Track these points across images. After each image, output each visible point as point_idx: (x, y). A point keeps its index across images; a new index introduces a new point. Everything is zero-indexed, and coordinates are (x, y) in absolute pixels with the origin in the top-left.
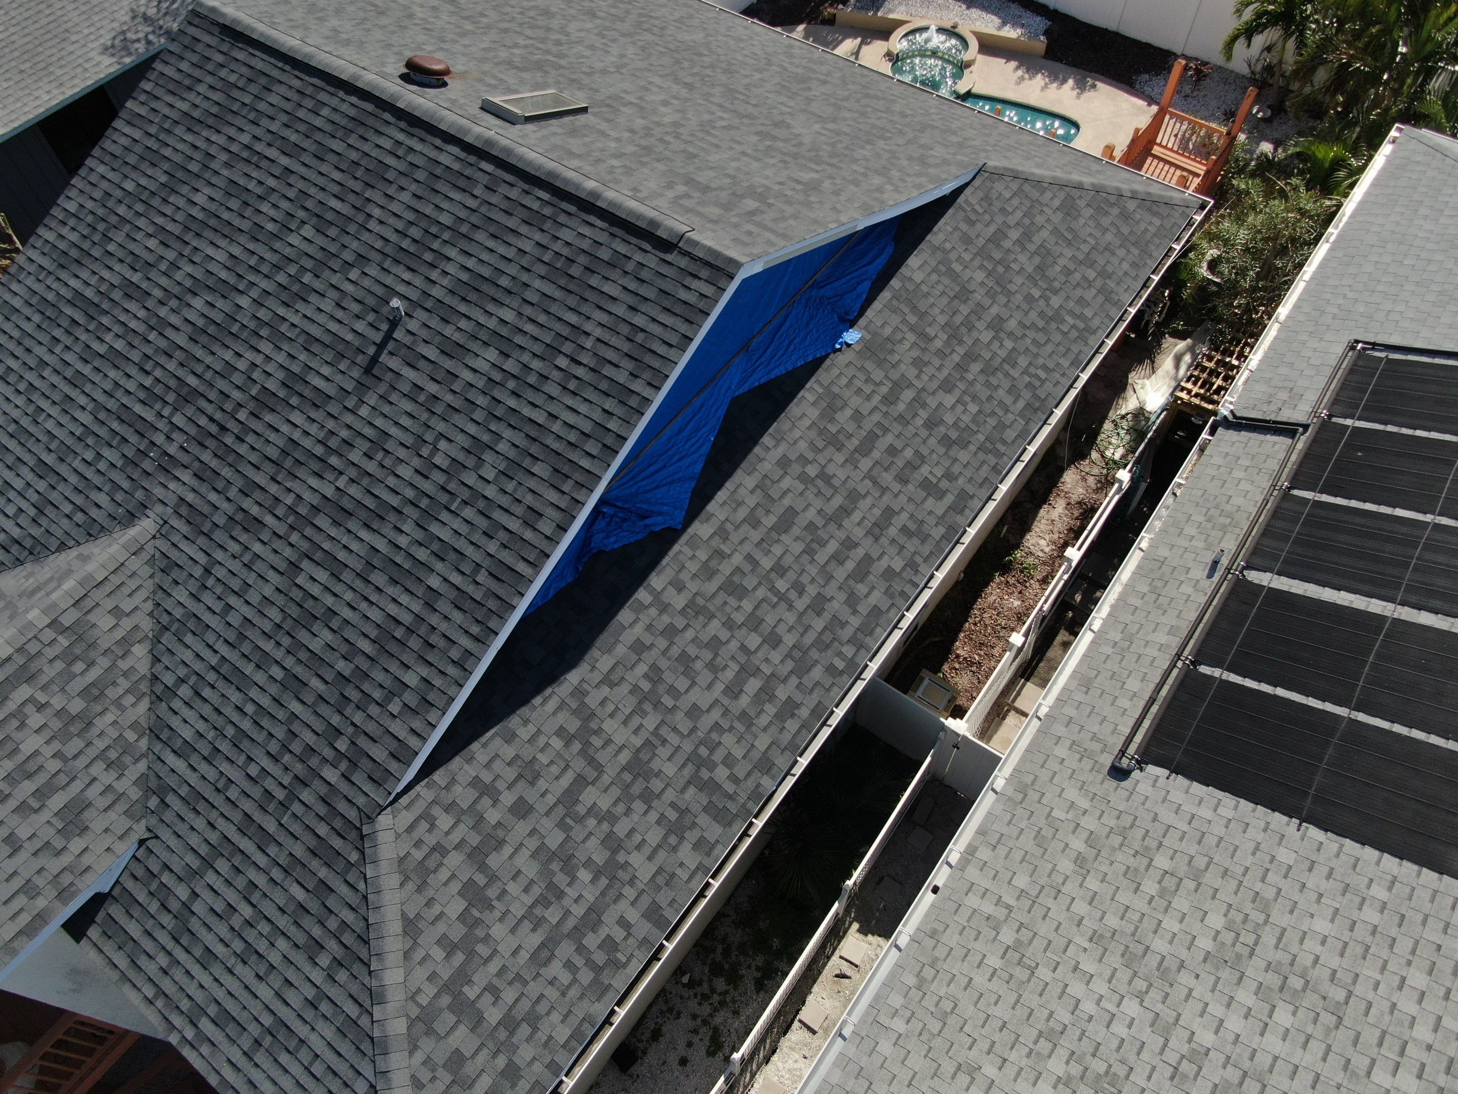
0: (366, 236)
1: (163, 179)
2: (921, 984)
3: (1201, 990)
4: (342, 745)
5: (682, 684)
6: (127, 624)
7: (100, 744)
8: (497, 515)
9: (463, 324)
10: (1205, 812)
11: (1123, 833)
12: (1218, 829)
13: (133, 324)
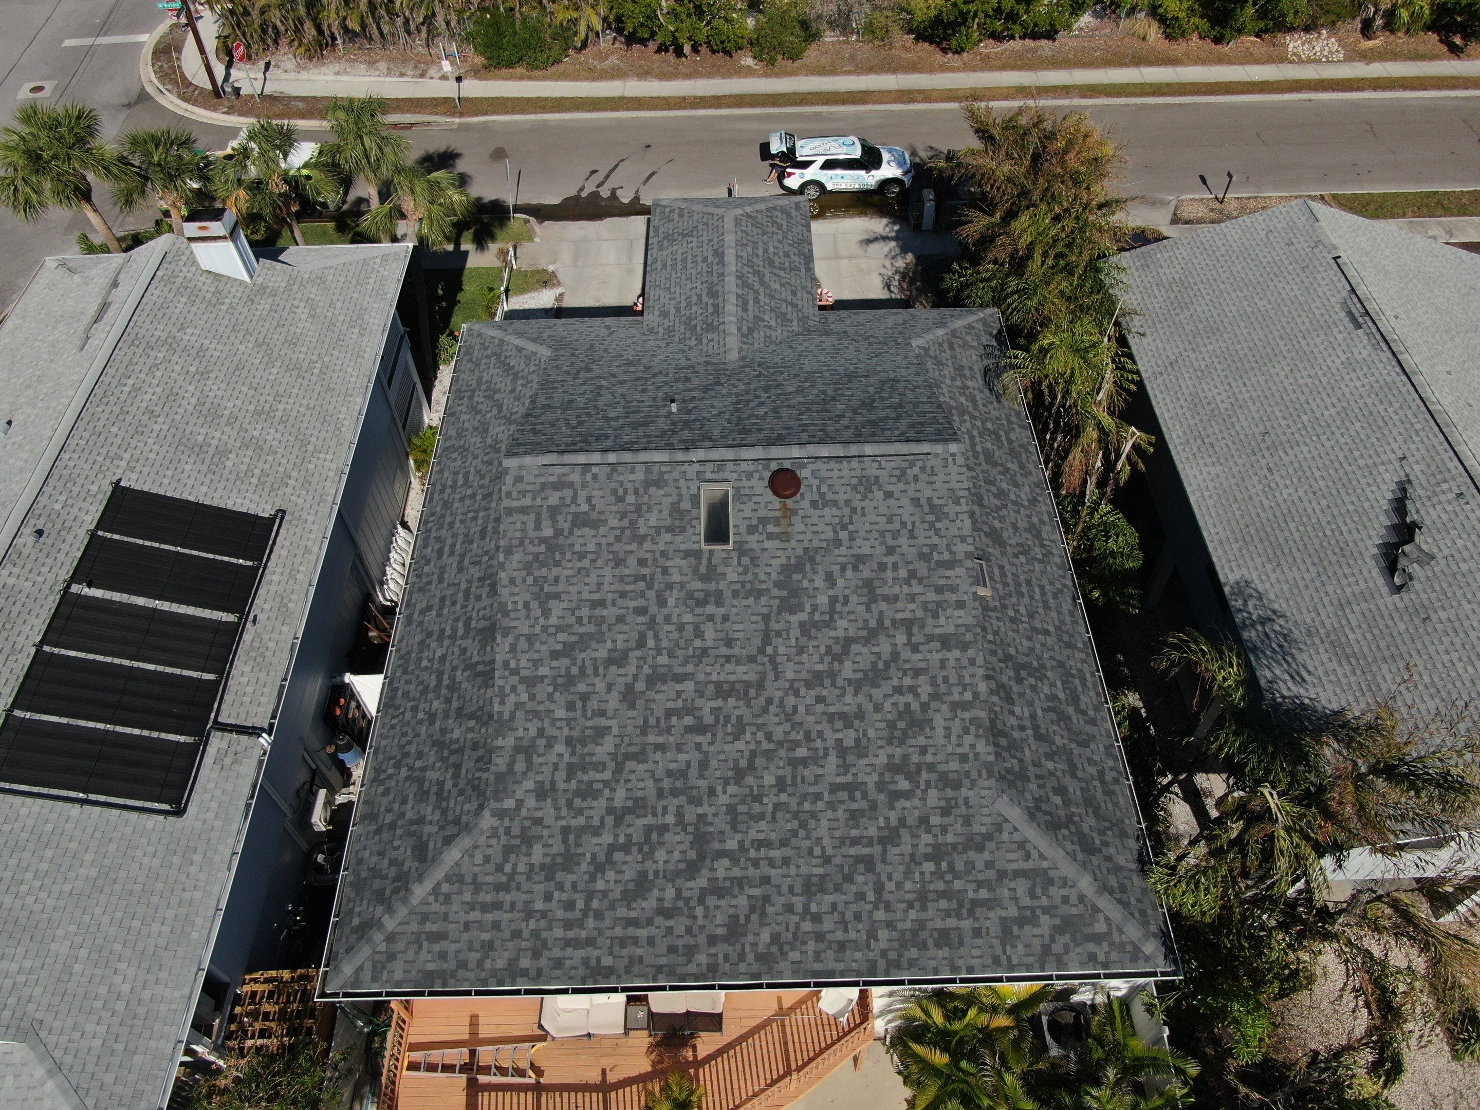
1: (875, 405)
4: (582, 356)
9: (637, 417)
10: (239, 501)
11: (273, 489)
12: (233, 495)
13: (820, 379)
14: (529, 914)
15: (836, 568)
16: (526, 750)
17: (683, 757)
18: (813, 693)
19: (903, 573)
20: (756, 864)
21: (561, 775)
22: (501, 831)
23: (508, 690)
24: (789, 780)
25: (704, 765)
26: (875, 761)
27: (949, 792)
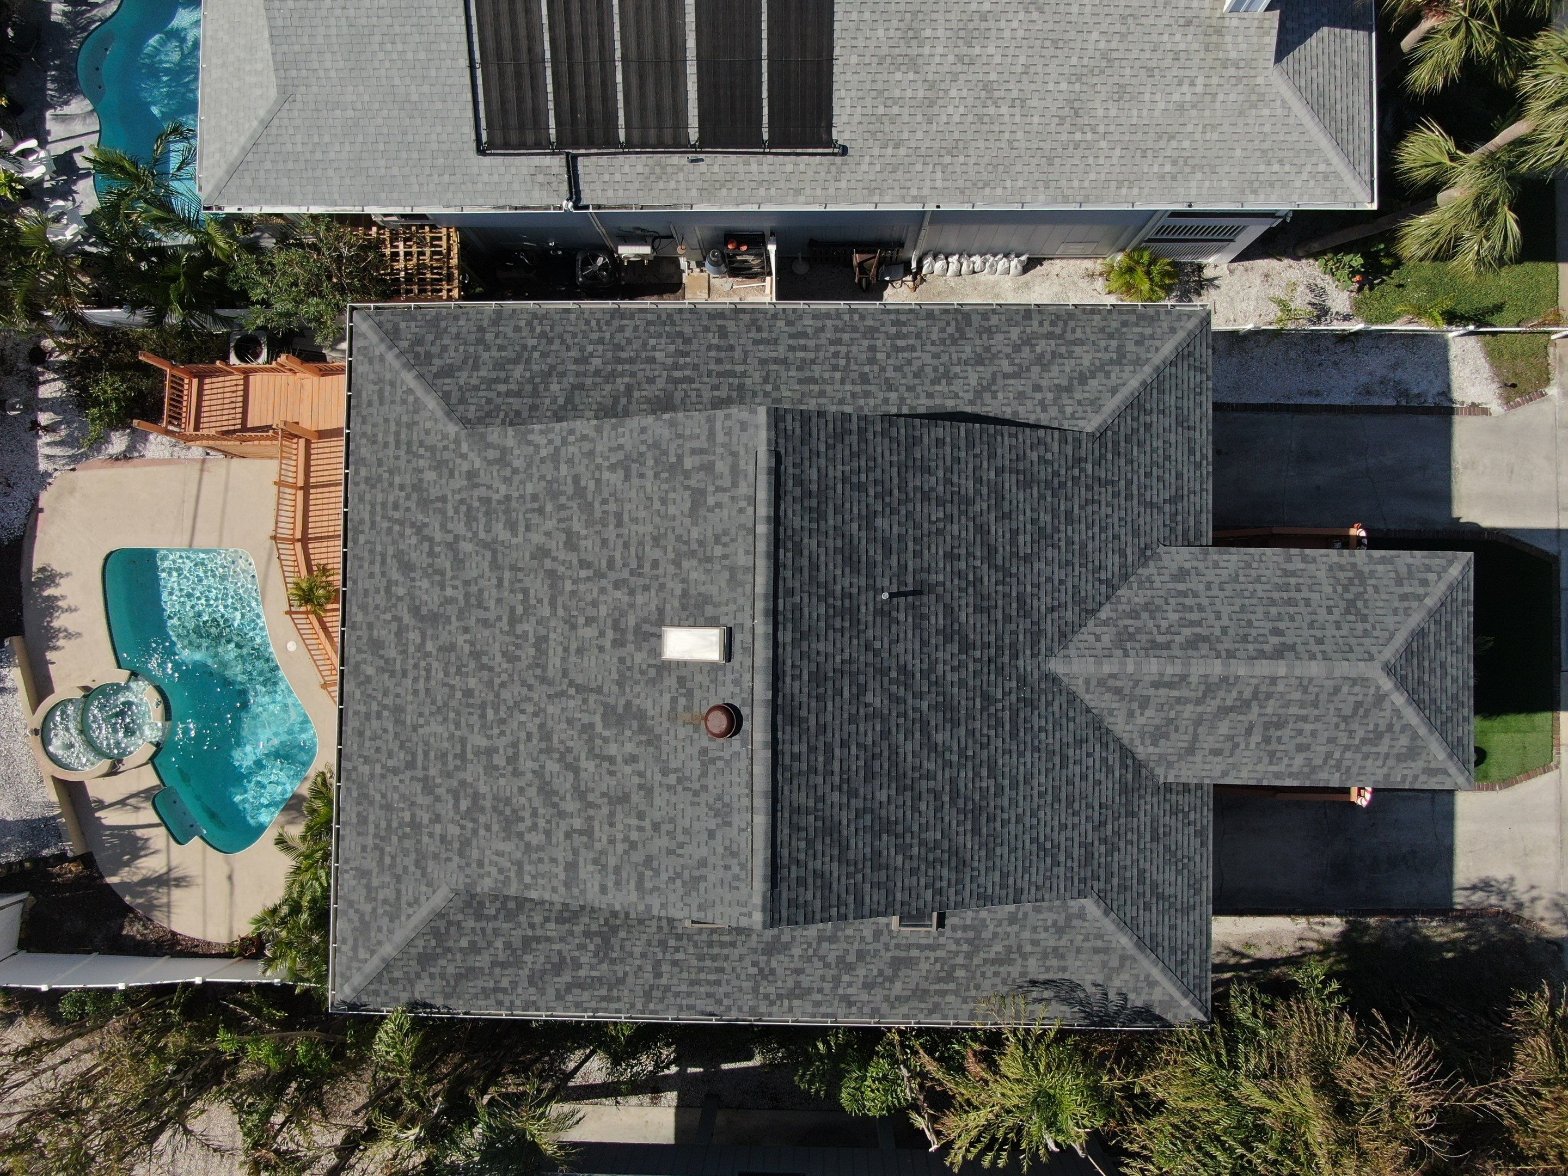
0: (855, 655)
1: (885, 837)
2: (986, 185)
3: (933, 68)
4: (1076, 472)
5: (929, 370)
6: (1098, 631)
7: (1149, 593)
8: (949, 463)
9: (871, 552)
10: (847, 102)
11: (873, 133)
12: (853, 93)
13: (970, 774)
14: (391, 472)
15: (641, 766)
16: (503, 460)
17: (492, 604)
18: (535, 730)
19: (634, 835)
20: (416, 666)
21: (482, 492)
22: (446, 442)
23: (551, 436)
24: (471, 701)
25: (485, 623)
26: (482, 782)
27: (456, 845)
